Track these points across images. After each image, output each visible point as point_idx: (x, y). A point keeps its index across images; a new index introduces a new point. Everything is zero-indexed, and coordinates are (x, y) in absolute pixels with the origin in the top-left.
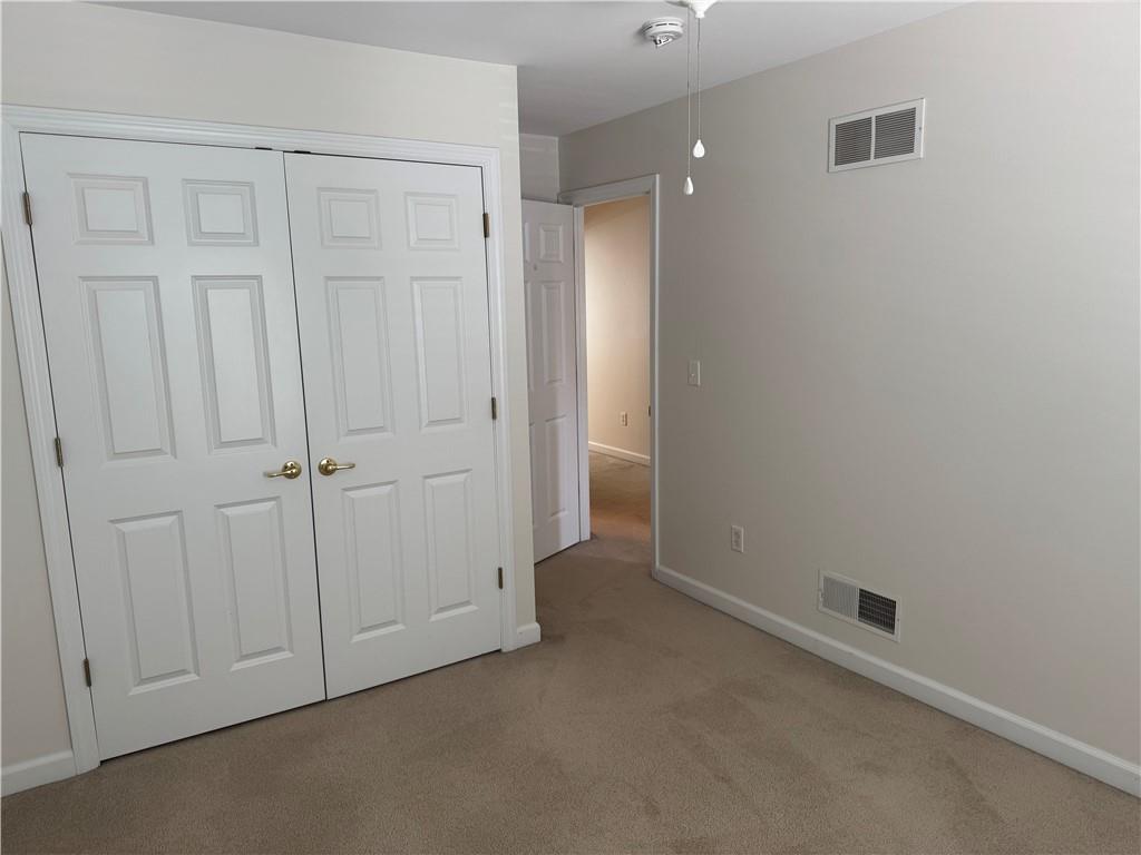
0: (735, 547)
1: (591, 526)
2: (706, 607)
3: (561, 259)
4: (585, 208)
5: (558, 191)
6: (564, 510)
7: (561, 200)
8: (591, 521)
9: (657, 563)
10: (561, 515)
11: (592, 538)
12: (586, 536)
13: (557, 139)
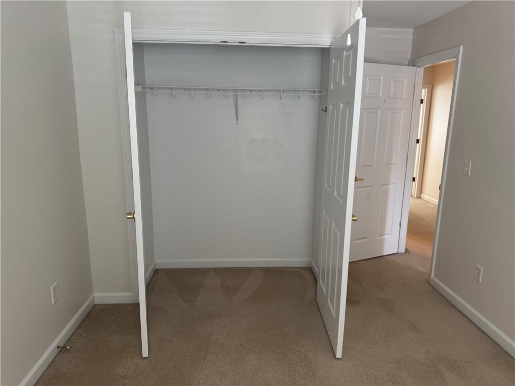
0: (476, 277)
1: (406, 245)
2: (453, 307)
3: (404, 97)
4: (425, 68)
5: (409, 59)
6: (388, 234)
7: (410, 64)
8: (406, 242)
9: (432, 276)
10: (386, 236)
11: (405, 252)
12: (402, 250)
13: (412, 30)
